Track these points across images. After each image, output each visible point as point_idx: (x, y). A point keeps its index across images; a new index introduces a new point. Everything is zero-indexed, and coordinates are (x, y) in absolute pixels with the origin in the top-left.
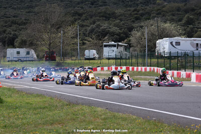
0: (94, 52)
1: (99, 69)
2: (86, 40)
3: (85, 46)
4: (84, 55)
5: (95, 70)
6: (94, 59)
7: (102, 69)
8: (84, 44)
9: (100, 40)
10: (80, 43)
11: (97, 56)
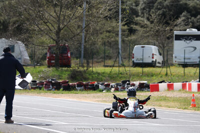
0: (154, 49)
1: (163, 86)
2: (136, 24)
3: (133, 37)
4: (131, 56)
5: (155, 88)
6: (152, 65)
7: (170, 87)
8: (132, 31)
9: (167, 24)
10: (123, 31)
11: (158, 58)
